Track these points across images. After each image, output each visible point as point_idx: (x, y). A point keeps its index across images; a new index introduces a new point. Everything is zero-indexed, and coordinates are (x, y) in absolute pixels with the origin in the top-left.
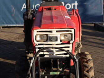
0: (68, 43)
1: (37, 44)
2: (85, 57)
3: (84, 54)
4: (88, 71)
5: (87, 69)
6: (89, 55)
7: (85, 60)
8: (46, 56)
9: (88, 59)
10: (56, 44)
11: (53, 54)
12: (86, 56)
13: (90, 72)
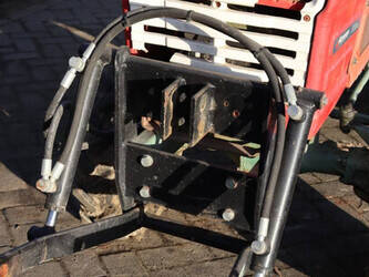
0: (294, 13)
8: (176, 59)
11: (211, 57)
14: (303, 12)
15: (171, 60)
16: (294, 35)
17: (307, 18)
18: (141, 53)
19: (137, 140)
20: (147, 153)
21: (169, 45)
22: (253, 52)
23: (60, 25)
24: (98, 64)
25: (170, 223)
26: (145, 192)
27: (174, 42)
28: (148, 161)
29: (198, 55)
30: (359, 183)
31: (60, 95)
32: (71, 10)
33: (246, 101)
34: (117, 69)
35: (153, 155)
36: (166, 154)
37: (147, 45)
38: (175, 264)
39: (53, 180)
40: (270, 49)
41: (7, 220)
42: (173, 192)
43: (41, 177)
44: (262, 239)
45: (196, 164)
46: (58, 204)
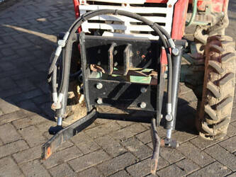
0: (164, 5)
1: (83, 2)
2: (217, 47)
3: (217, 40)
4: (217, 83)
5: (216, 77)
6: (228, 44)
7: (217, 55)
8: (105, 34)
9: (224, 53)
10: (131, 5)
11: (123, 31)
12: (220, 45)
13: (223, 84)
14: (168, 4)
15: (103, 35)
16: (164, 15)
17: (170, 6)
18: (87, 34)
19: (91, 76)
20: (99, 82)
21: (102, 28)
22: (150, 26)
23: (8, 26)
24: (71, 42)
25: (112, 114)
26: (100, 101)
27: (103, 26)
28: (100, 86)
29: (113, 31)
30: (187, 81)
31: (55, 61)
32: (10, 18)
33: (148, 50)
34: (81, 43)
35: (102, 83)
36: (109, 81)
37: (90, 30)
38: (104, 133)
39: (59, 102)
40: (158, 23)
41: (15, 127)
42: (114, 99)
43: (53, 102)
44: (169, 113)
45: (124, 84)
46: (62, 113)
